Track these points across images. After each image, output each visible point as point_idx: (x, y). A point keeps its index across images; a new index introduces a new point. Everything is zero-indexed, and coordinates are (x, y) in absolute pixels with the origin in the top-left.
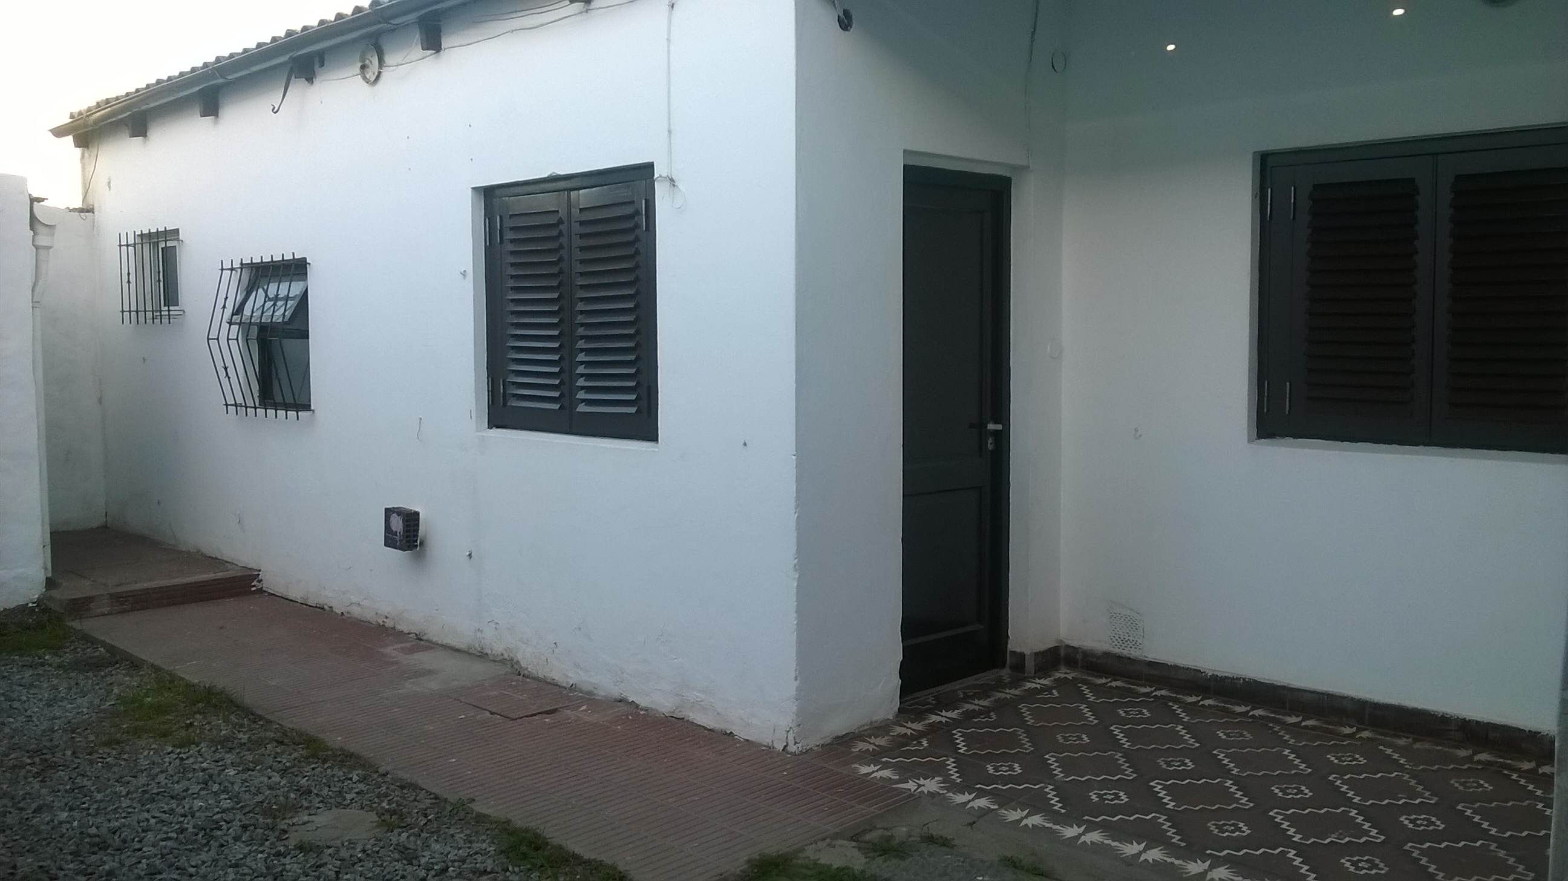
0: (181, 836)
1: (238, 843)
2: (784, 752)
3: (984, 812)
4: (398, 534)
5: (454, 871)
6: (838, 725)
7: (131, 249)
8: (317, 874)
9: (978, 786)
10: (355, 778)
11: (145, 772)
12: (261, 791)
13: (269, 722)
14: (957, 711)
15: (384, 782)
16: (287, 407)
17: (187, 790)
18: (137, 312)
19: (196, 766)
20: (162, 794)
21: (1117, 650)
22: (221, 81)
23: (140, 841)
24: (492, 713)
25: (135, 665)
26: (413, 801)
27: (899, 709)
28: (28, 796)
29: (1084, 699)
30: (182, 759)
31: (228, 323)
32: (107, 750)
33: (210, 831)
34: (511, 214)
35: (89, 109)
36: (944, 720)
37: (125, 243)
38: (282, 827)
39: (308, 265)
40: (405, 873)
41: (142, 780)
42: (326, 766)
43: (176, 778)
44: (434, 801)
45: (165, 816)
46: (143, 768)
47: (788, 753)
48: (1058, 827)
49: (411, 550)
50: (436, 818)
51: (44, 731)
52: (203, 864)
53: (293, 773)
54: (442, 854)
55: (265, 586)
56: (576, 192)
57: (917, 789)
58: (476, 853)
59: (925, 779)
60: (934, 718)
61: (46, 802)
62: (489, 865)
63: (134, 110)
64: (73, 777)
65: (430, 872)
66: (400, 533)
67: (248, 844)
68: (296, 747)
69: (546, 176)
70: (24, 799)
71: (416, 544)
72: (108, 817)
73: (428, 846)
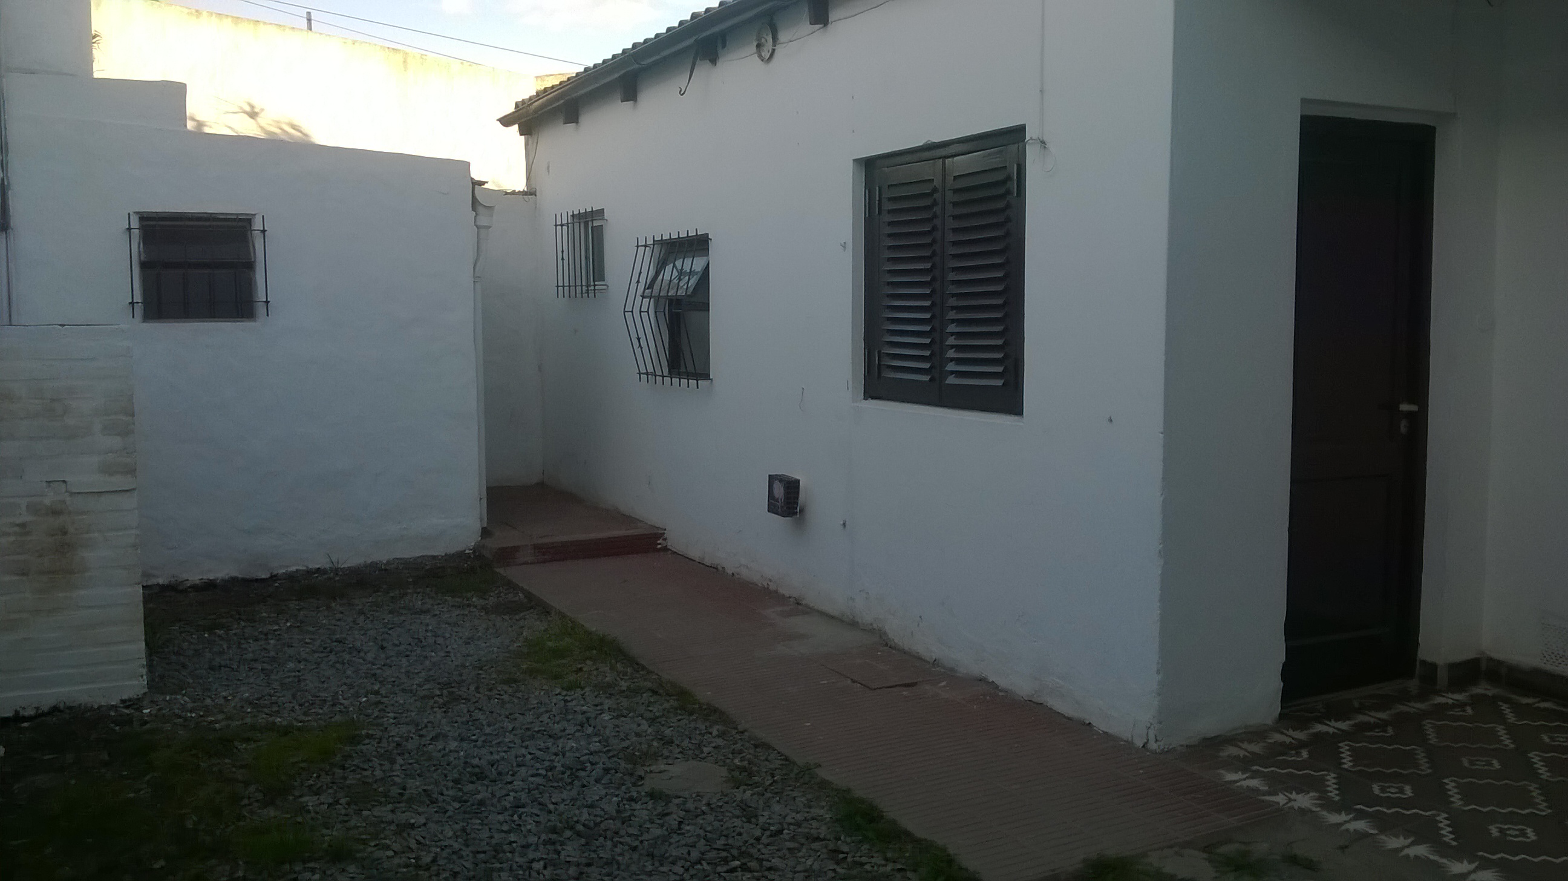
0: (550, 774)
1: (598, 785)
2: (1143, 749)
3: (1362, 836)
4: (780, 501)
5: (788, 834)
6: (1207, 725)
7: (565, 228)
8: (661, 822)
9: (1358, 807)
10: (715, 733)
11: (533, 710)
12: (628, 737)
13: (649, 672)
14: (1348, 722)
15: (741, 739)
16: (689, 376)
17: (564, 730)
18: (569, 286)
19: (577, 709)
20: (542, 732)
21: (1549, 667)
22: (637, 66)
23: (513, 775)
24: (854, 681)
25: (545, 610)
26: (764, 761)
27: (1280, 714)
28: (429, 725)
29: (1502, 719)
30: (566, 701)
31: (641, 296)
32: (506, 687)
33: (576, 771)
34: (890, 184)
35: (531, 98)
36: (1331, 730)
37: (560, 223)
38: (640, 774)
39: (710, 241)
40: (742, 830)
41: (529, 717)
42: (691, 718)
43: (557, 719)
44: (784, 763)
45: (538, 753)
46: (532, 706)
47: (1148, 750)
48: (1444, 861)
49: (791, 517)
50: (782, 779)
51: (457, 666)
52: (562, 803)
53: (660, 723)
54: (780, 815)
55: (669, 544)
56: (950, 159)
57: (1287, 803)
58: (813, 819)
59: (1298, 793)
60: (1320, 728)
61: (443, 731)
62: (823, 831)
63: (566, 98)
64: (471, 710)
65: (765, 832)
66: (781, 500)
67: (606, 786)
68: (668, 698)
69: (921, 144)
70: (426, 726)
71: (795, 511)
72: (491, 749)
73: (769, 806)
